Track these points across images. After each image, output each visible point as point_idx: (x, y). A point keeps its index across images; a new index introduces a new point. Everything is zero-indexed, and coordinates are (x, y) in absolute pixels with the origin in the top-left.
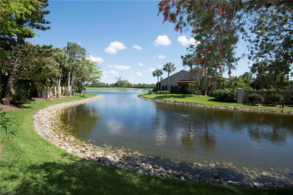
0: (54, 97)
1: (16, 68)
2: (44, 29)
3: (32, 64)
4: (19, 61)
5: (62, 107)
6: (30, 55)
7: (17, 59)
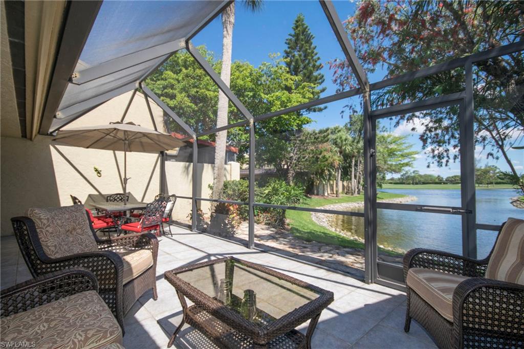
0: (333, 195)
1: (295, 160)
2: (320, 110)
3: (309, 153)
4: (297, 151)
5: (342, 208)
6: (307, 143)
7: (296, 150)
